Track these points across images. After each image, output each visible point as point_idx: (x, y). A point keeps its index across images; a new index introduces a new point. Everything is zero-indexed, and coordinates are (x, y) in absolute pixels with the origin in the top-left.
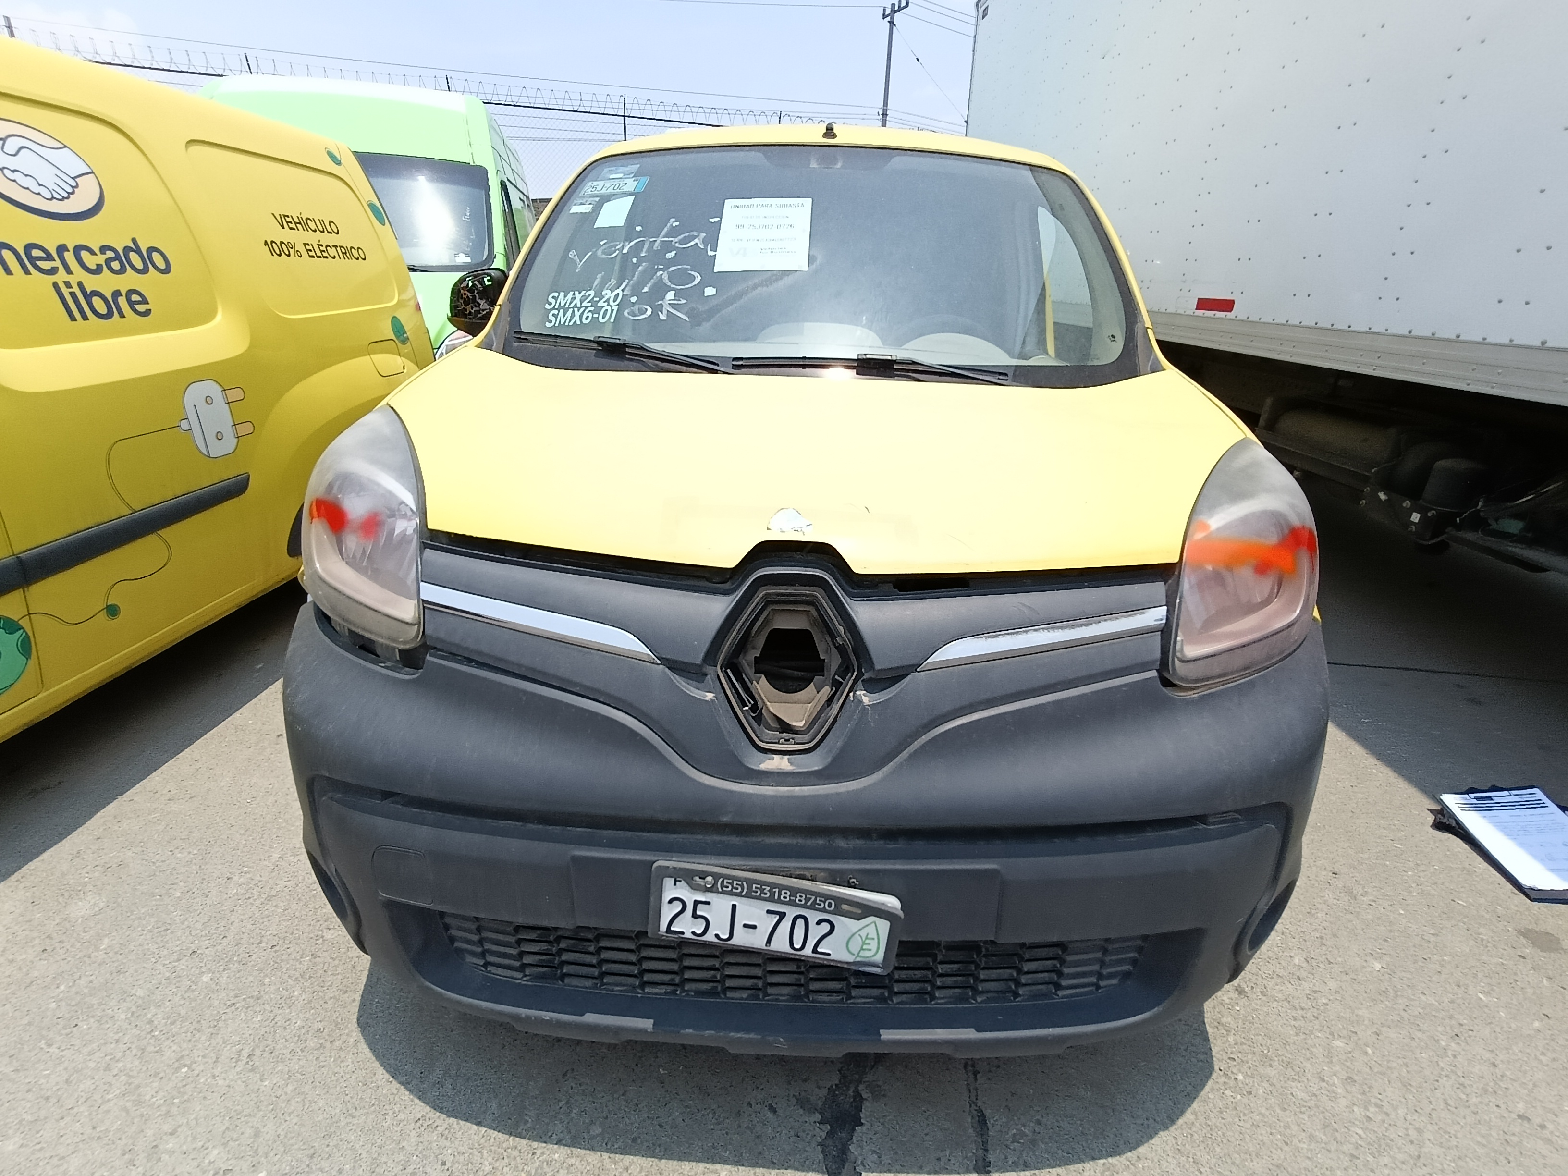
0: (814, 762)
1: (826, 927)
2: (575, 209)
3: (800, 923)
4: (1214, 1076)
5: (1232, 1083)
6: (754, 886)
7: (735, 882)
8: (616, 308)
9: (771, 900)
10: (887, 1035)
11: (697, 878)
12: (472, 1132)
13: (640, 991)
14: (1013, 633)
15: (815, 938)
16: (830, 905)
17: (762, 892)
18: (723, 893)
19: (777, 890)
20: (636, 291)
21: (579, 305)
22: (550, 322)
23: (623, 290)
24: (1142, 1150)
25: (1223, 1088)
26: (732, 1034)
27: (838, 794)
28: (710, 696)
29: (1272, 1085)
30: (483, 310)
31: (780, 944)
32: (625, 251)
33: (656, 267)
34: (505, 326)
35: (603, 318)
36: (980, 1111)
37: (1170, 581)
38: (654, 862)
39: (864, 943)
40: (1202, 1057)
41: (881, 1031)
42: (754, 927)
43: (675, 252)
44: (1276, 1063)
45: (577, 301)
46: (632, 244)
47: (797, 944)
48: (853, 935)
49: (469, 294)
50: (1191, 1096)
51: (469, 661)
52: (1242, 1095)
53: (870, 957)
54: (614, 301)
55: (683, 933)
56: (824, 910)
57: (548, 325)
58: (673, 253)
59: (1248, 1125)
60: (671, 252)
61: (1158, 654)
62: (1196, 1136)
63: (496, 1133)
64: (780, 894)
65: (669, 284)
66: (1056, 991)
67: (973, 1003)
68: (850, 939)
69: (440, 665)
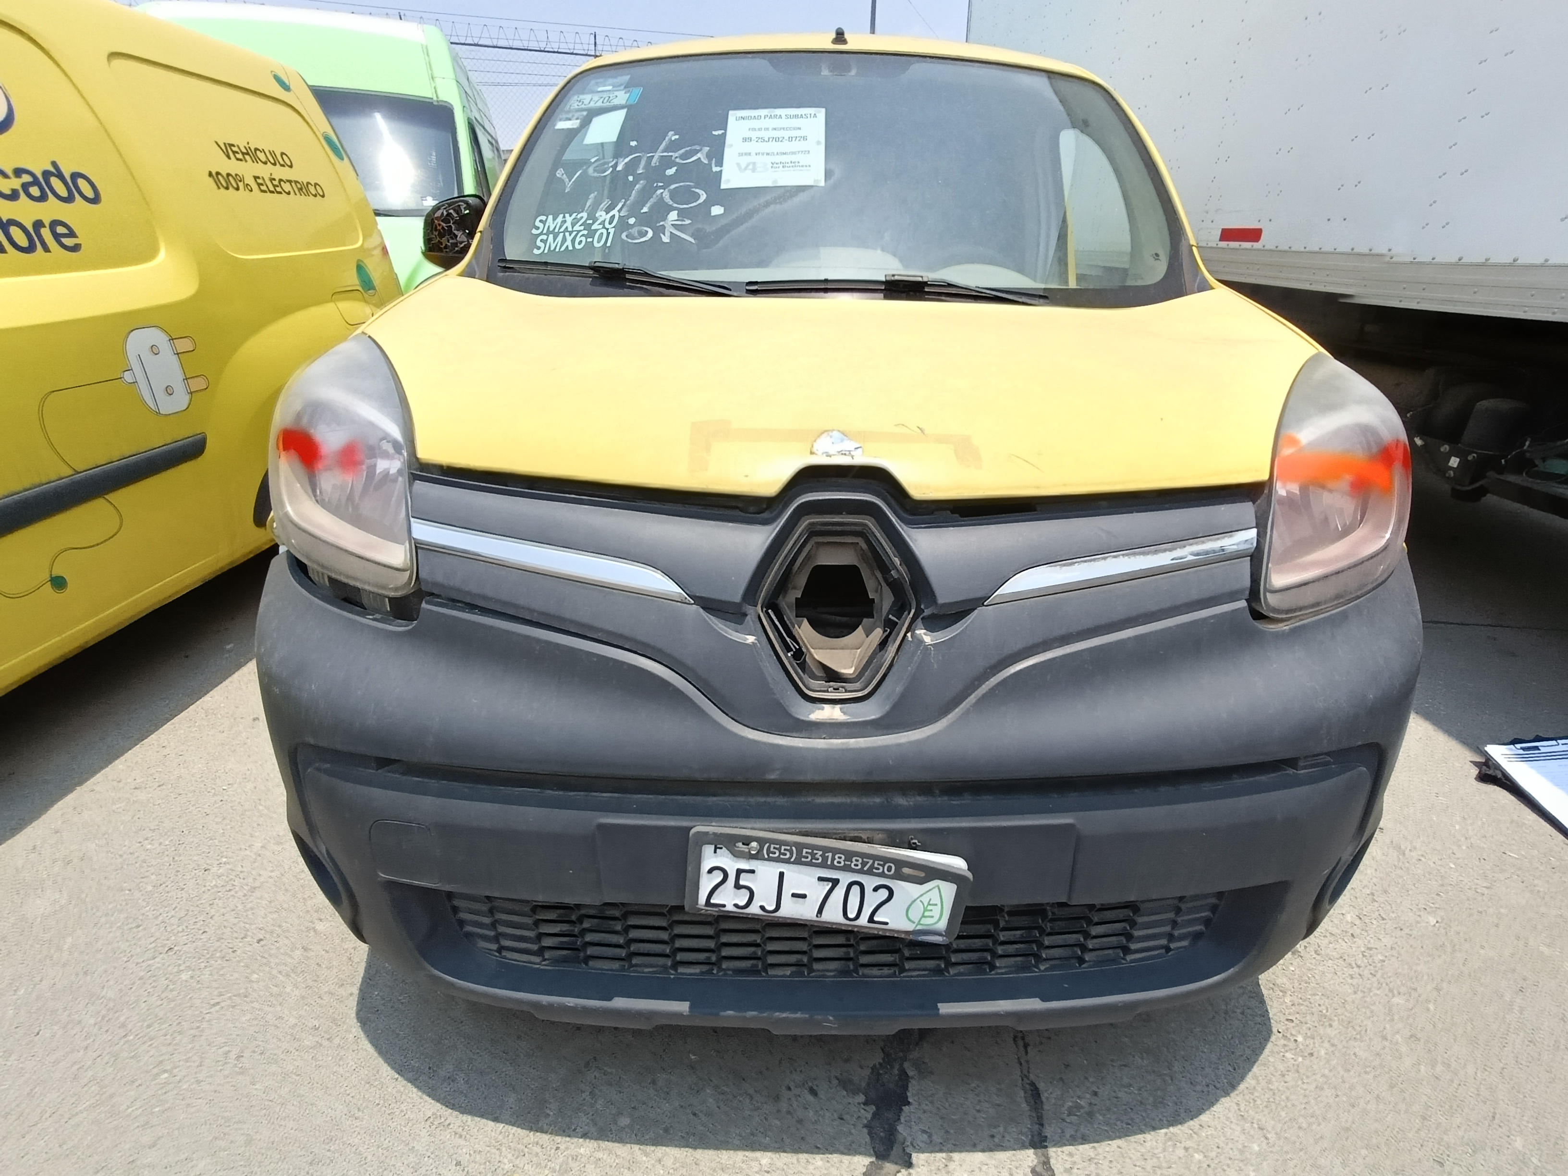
0: (870, 711)
1: (883, 894)
2: (562, 125)
3: (856, 889)
4: (1273, 1038)
5: (1292, 1045)
6: (805, 850)
7: (783, 848)
8: (612, 231)
9: (823, 865)
10: (945, 1008)
11: (740, 844)
12: (490, 1129)
13: (672, 972)
14: (1091, 561)
15: (871, 906)
16: (889, 869)
17: (814, 856)
18: (770, 859)
19: (830, 855)
20: (634, 211)
21: (570, 229)
22: (539, 248)
23: (619, 211)
24: (1204, 1118)
25: (1283, 1050)
26: (777, 1014)
27: (899, 745)
28: (751, 639)
29: (1333, 1045)
30: (461, 243)
31: (833, 915)
32: (619, 168)
33: (655, 185)
34: (487, 254)
35: (598, 242)
36: (1033, 1084)
37: (1259, 501)
38: (692, 828)
39: (925, 910)
40: (1258, 1019)
41: (939, 1005)
42: (804, 896)
43: (676, 168)
44: (1336, 1023)
45: (568, 224)
46: (627, 160)
47: (851, 913)
48: (915, 900)
49: (444, 225)
50: (1251, 1060)
51: (472, 607)
52: (1304, 1057)
53: (933, 924)
54: (610, 224)
55: (724, 906)
56: (882, 875)
57: (536, 252)
58: (673, 170)
59: (1312, 1087)
60: (671, 168)
61: (1247, 582)
62: (1259, 1102)
63: (515, 1128)
64: (833, 859)
65: (671, 203)
66: (1124, 955)
67: (1036, 972)
68: (910, 905)
69: (439, 613)
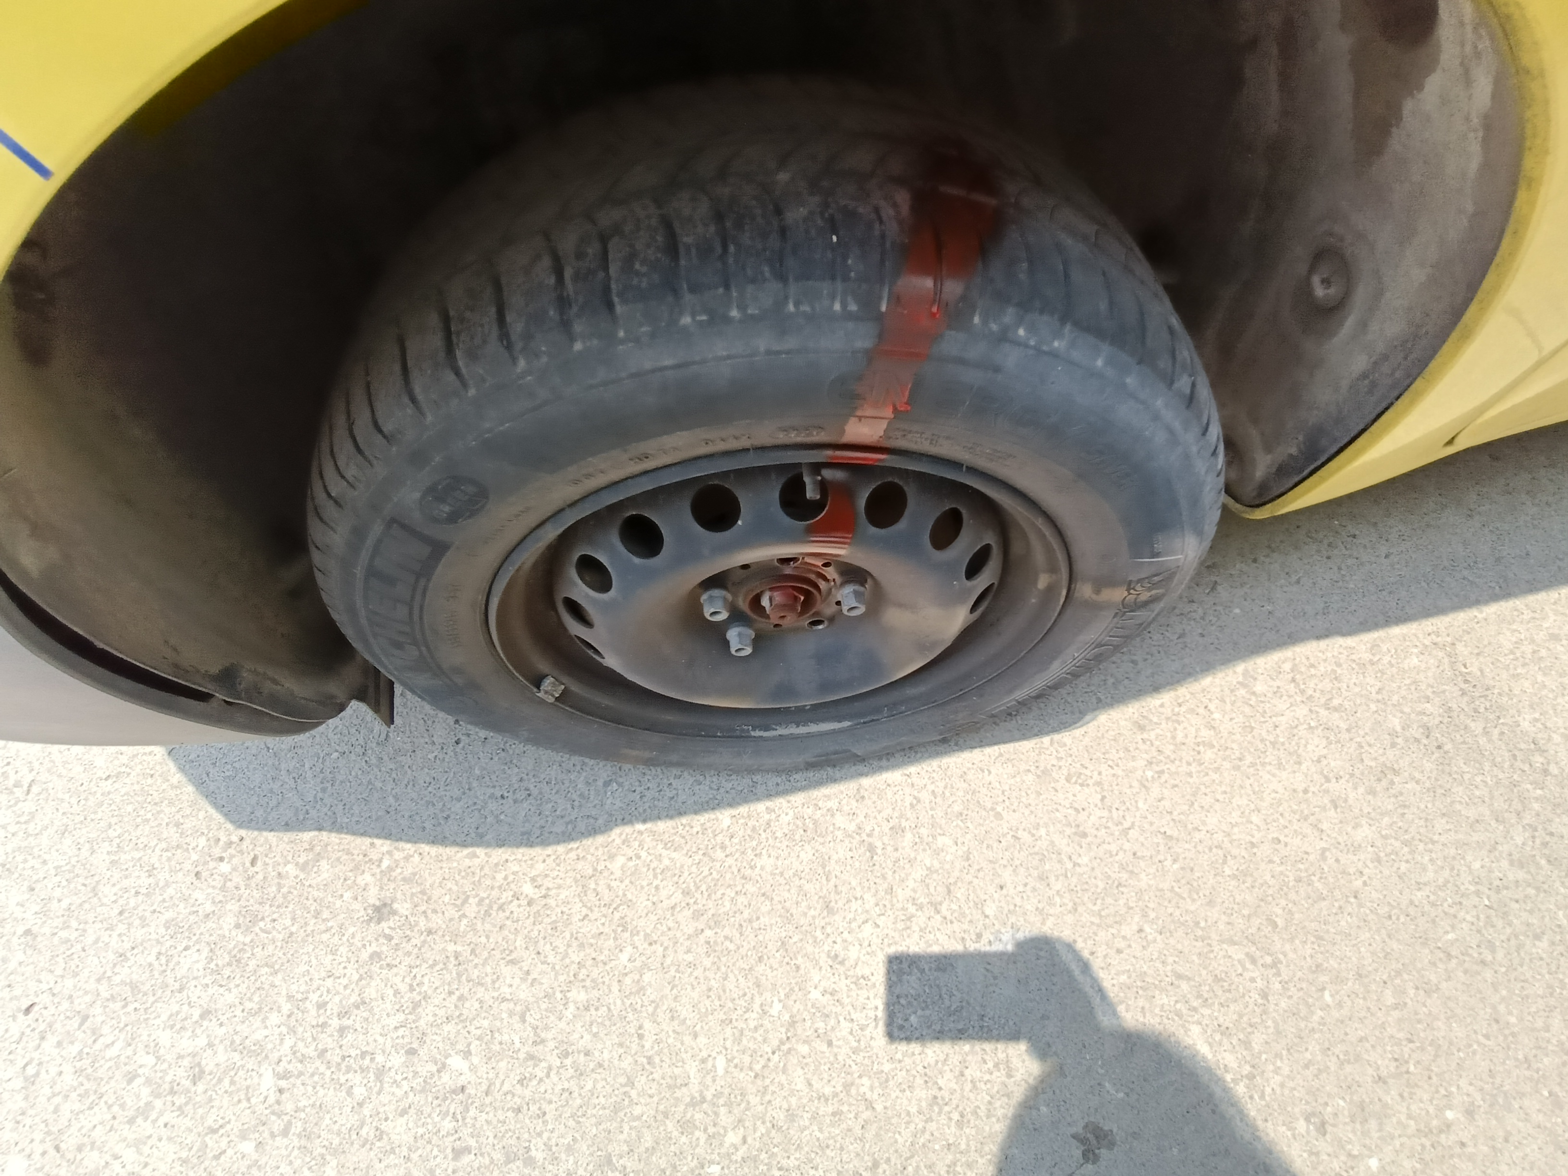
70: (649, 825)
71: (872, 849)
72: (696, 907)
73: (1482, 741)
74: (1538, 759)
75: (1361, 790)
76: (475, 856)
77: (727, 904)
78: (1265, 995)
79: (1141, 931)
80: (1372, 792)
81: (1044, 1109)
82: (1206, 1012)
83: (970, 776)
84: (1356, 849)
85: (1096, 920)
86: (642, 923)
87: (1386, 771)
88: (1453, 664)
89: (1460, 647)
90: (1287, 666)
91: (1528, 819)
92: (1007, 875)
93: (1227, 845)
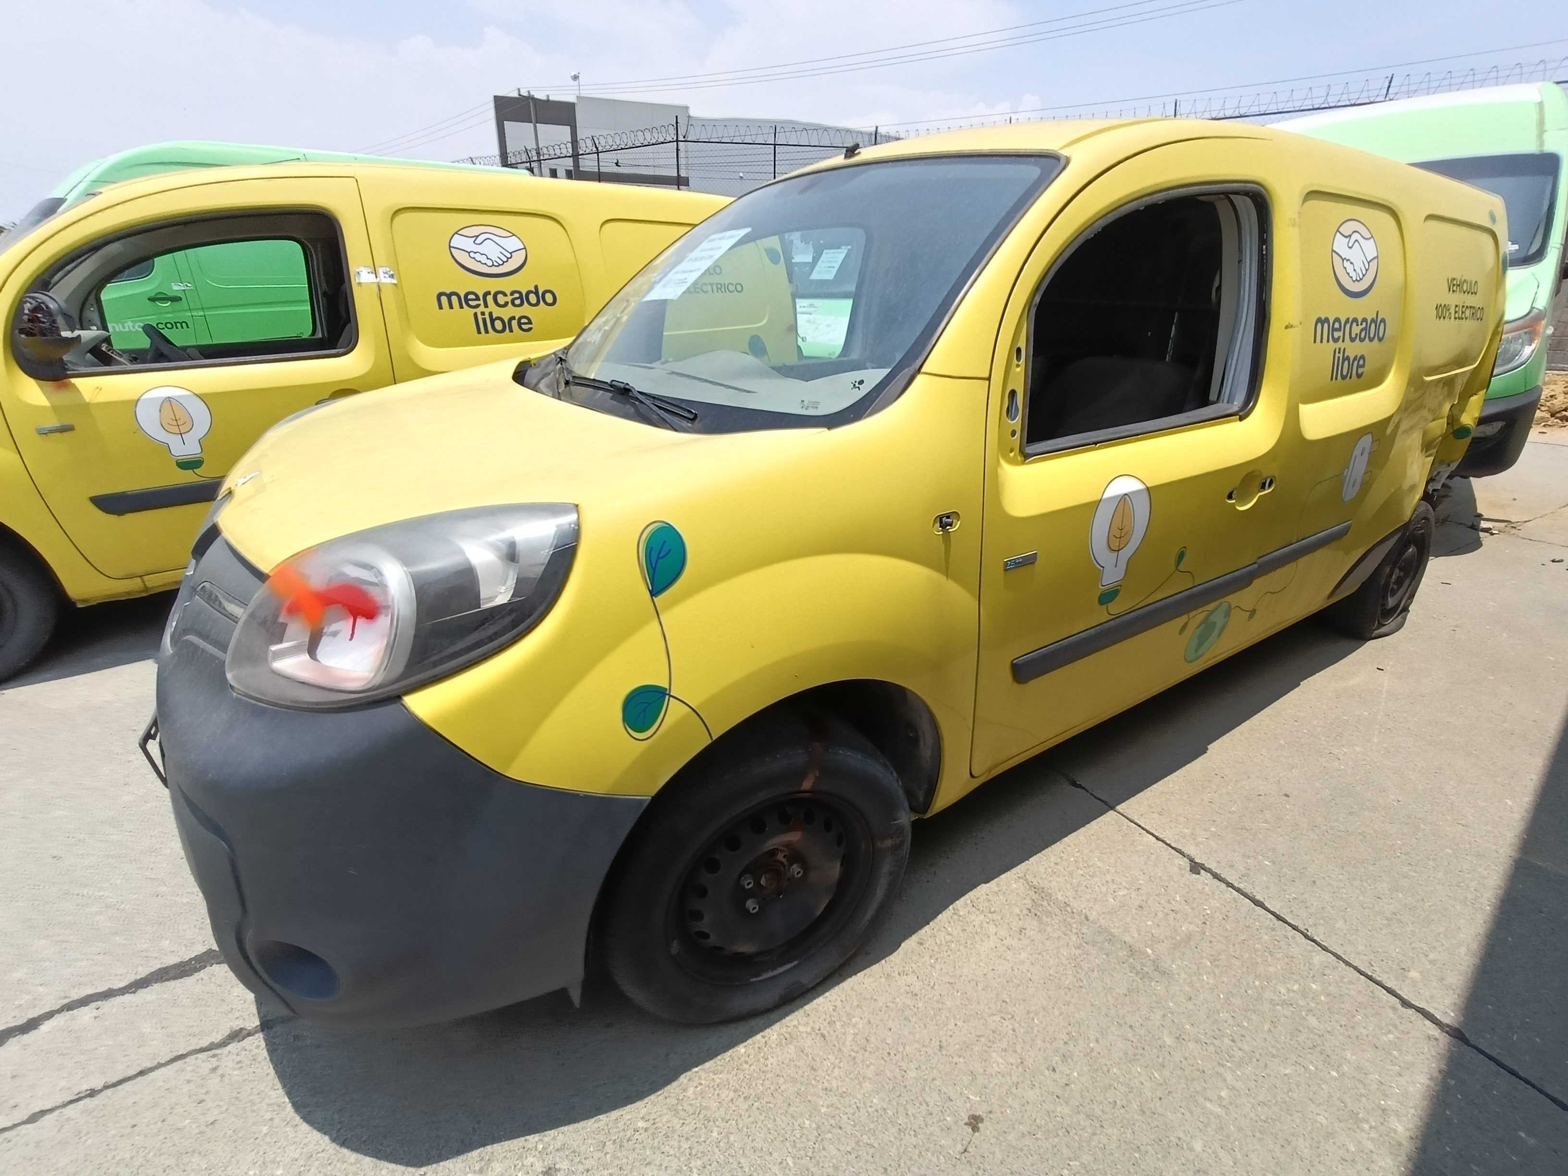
70: (699, 1067)
71: (823, 1036)
72: (744, 1095)
73: (1049, 908)
74: (1069, 909)
75: (1016, 940)
76: (600, 1120)
77: (761, 1087)
78: (1014, 1030)
79: (956, 1025)
80: (1020, 939)
81: (948, 1119)
82: (995, 1046)
83: (855, 988)
84: (1023, 962)
85: (936, 1028)
86: (717, 1115)
87: (1021, 930)
88: (1028, 883)
89: (1027, 876)
90: (969, 902)
91: (1074, 931)
92: (890, 1024)
93: (975, 978)
